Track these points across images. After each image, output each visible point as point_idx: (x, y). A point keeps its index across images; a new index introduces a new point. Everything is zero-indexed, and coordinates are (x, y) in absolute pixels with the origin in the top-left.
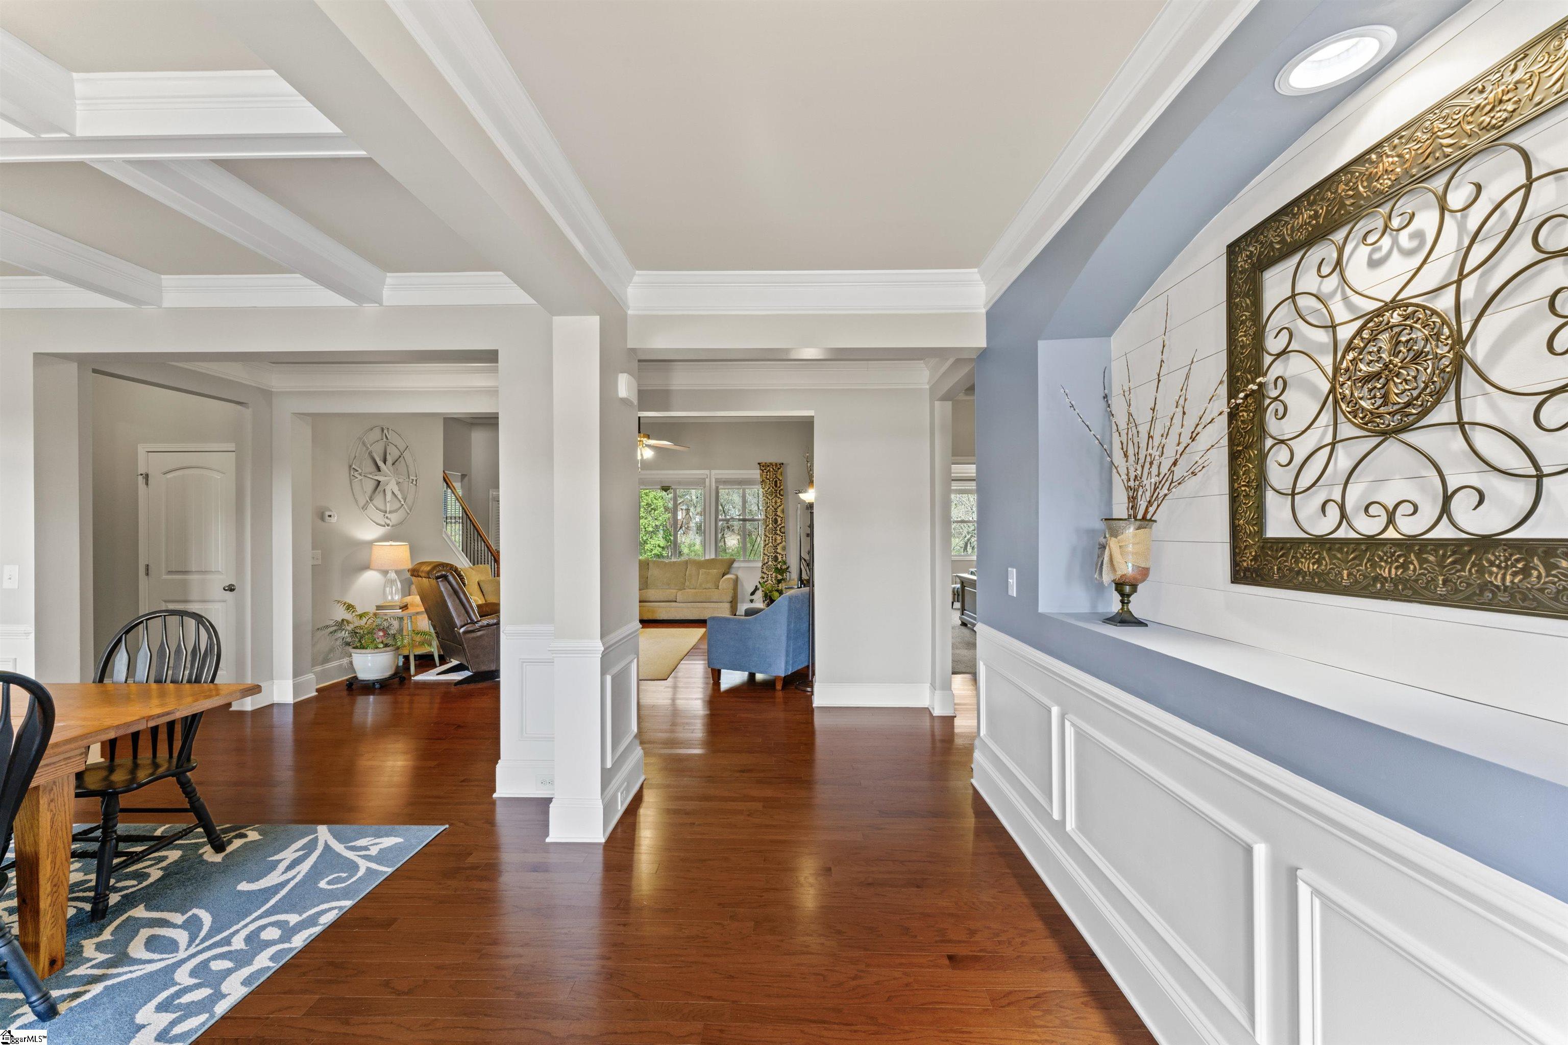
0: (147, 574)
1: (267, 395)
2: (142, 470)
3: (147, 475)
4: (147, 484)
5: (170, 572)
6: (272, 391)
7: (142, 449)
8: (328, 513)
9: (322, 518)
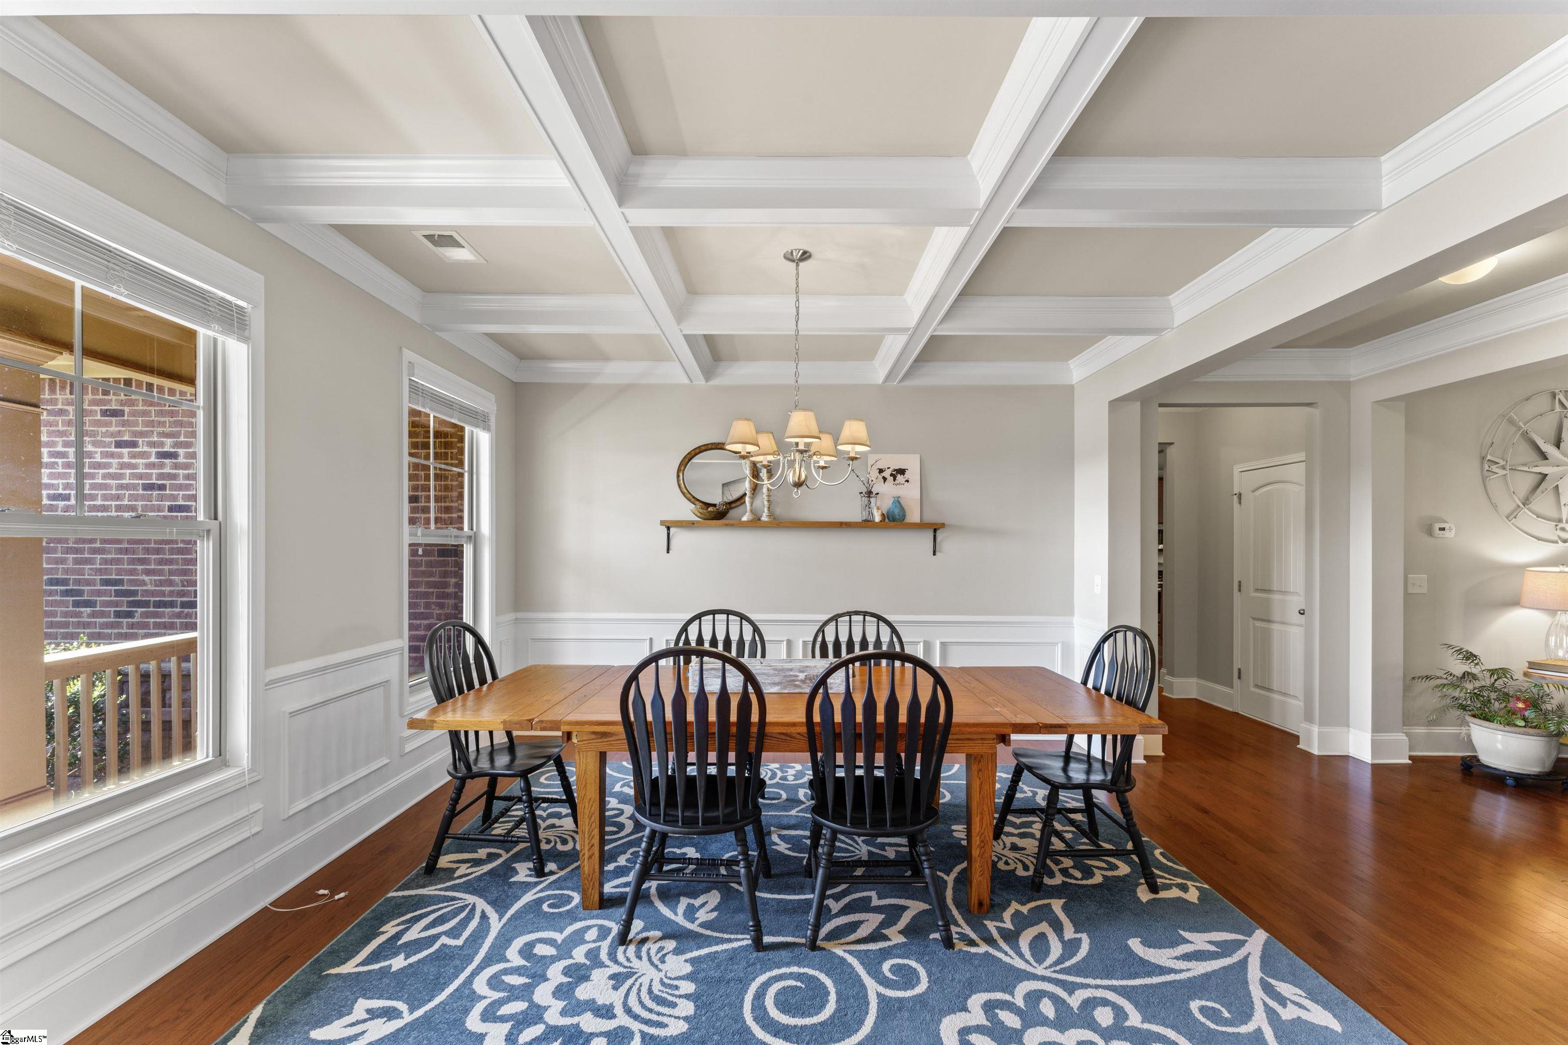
0: (1240, 590)
1: (1344, 387)
2: (1236, 491)
3: (1240, 494)
4: (1240, 503)
5: (1257, 590)
6: (1350, 382)
7: (1237, 469)
8: (1438, 526)
9: (1430, 532)
